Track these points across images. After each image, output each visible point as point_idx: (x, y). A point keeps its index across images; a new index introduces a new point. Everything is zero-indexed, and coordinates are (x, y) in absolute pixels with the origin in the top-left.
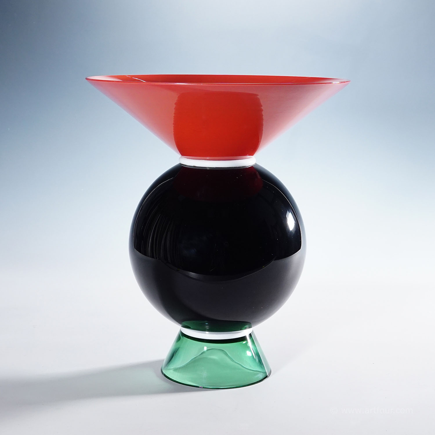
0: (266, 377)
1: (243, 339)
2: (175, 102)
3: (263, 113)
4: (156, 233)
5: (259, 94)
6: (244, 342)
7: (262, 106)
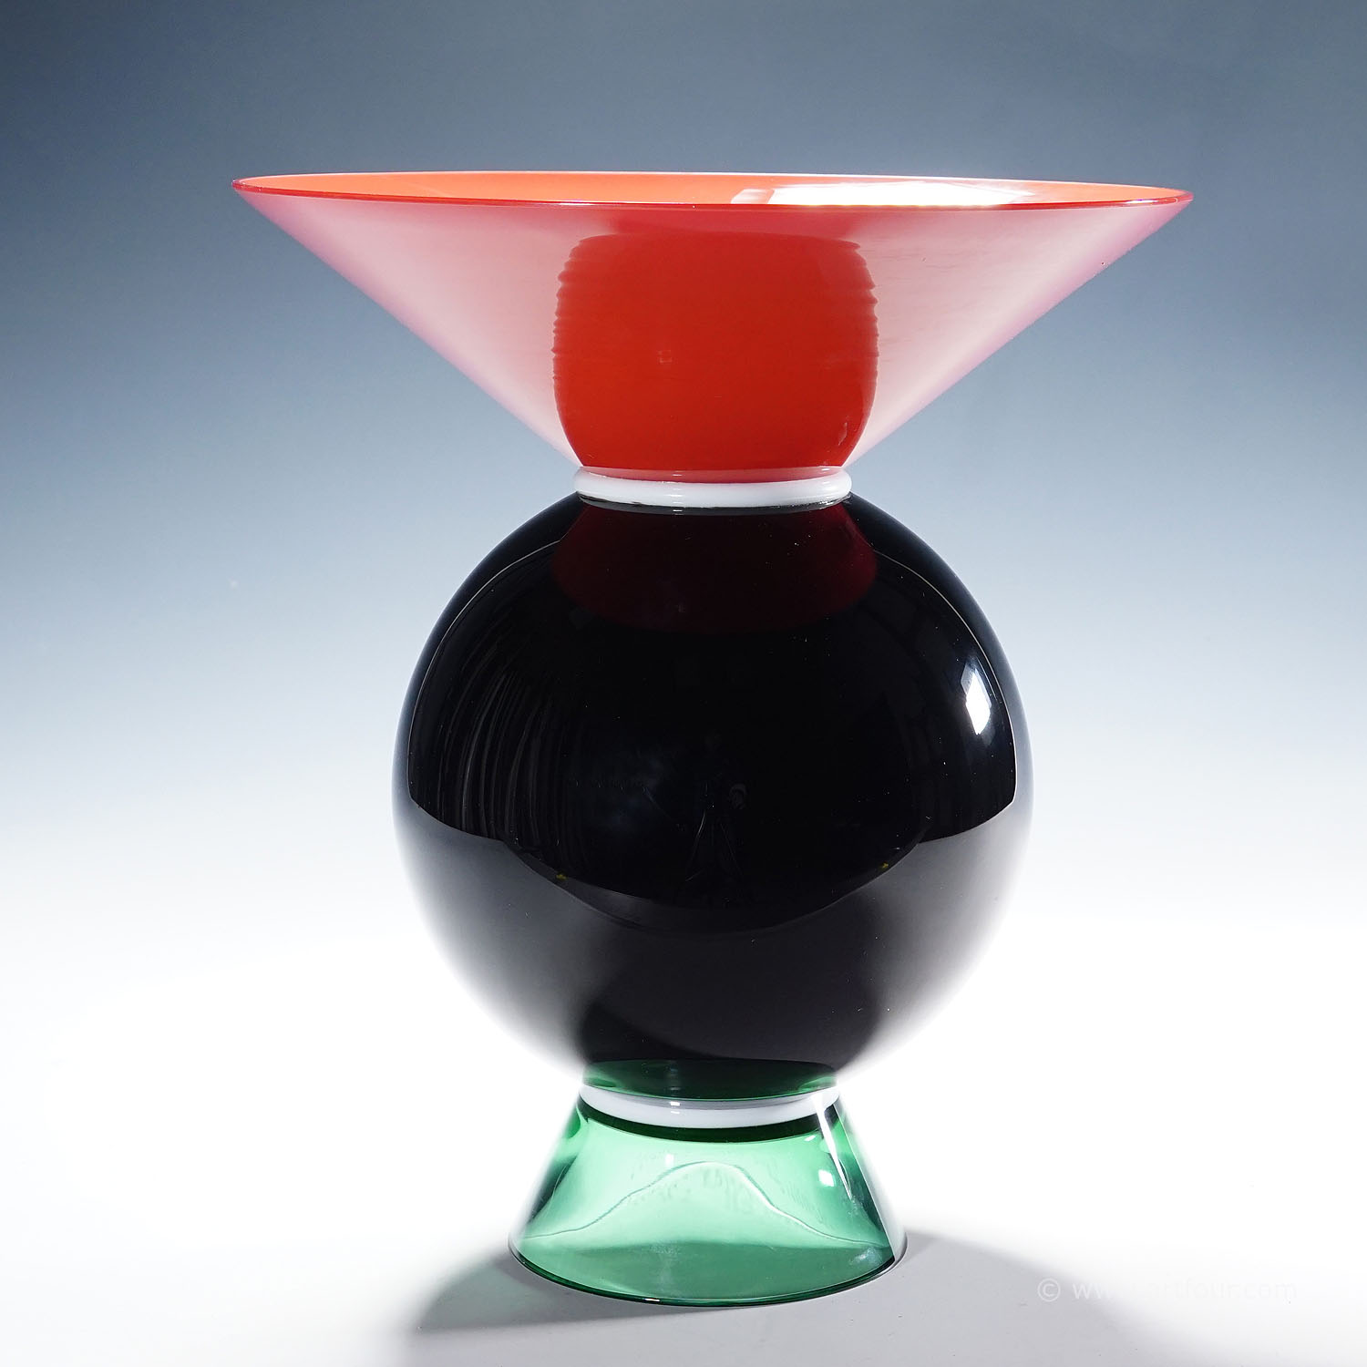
0: (889, 1261)
1: (805, 1125)
2: (560, 272)
3: (877, 310)
4: (488, 741)
5: (860, 244)
6: (810, 1138)
7: (871, 285)
